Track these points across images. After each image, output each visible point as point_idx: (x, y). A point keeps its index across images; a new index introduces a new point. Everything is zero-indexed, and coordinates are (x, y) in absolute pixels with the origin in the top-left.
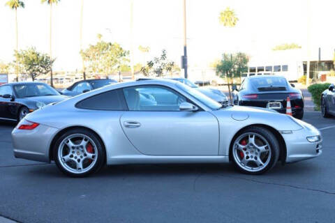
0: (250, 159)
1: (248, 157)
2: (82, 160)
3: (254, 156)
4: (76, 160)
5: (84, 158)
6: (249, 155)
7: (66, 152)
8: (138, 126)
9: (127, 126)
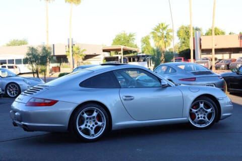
0: (200, 119)
1: (198, 118)
2: (94, 128)
3: (203, 116)
4: (89, 128)
5: (95, 126)
6: (200, 116)
7: (81, 122)
8: (132, 99)
9: (125, 100)
